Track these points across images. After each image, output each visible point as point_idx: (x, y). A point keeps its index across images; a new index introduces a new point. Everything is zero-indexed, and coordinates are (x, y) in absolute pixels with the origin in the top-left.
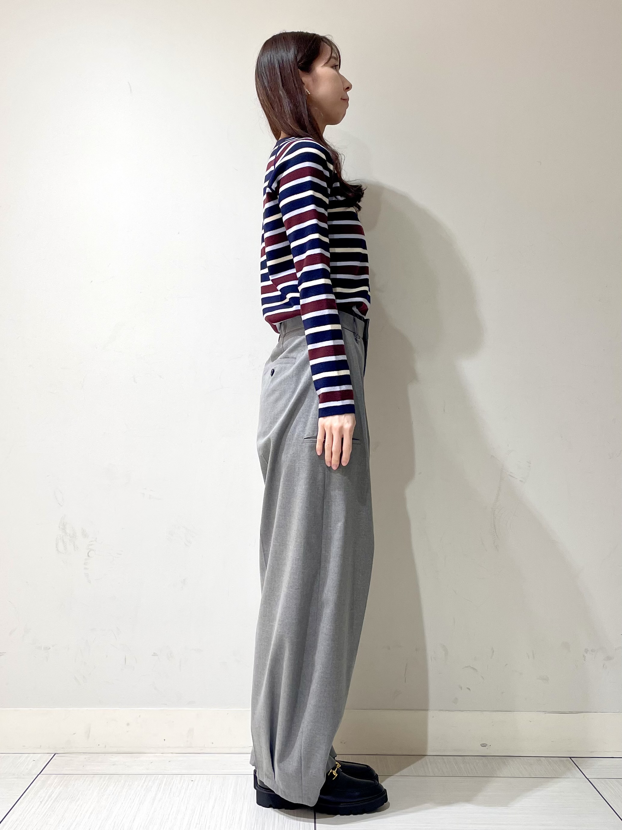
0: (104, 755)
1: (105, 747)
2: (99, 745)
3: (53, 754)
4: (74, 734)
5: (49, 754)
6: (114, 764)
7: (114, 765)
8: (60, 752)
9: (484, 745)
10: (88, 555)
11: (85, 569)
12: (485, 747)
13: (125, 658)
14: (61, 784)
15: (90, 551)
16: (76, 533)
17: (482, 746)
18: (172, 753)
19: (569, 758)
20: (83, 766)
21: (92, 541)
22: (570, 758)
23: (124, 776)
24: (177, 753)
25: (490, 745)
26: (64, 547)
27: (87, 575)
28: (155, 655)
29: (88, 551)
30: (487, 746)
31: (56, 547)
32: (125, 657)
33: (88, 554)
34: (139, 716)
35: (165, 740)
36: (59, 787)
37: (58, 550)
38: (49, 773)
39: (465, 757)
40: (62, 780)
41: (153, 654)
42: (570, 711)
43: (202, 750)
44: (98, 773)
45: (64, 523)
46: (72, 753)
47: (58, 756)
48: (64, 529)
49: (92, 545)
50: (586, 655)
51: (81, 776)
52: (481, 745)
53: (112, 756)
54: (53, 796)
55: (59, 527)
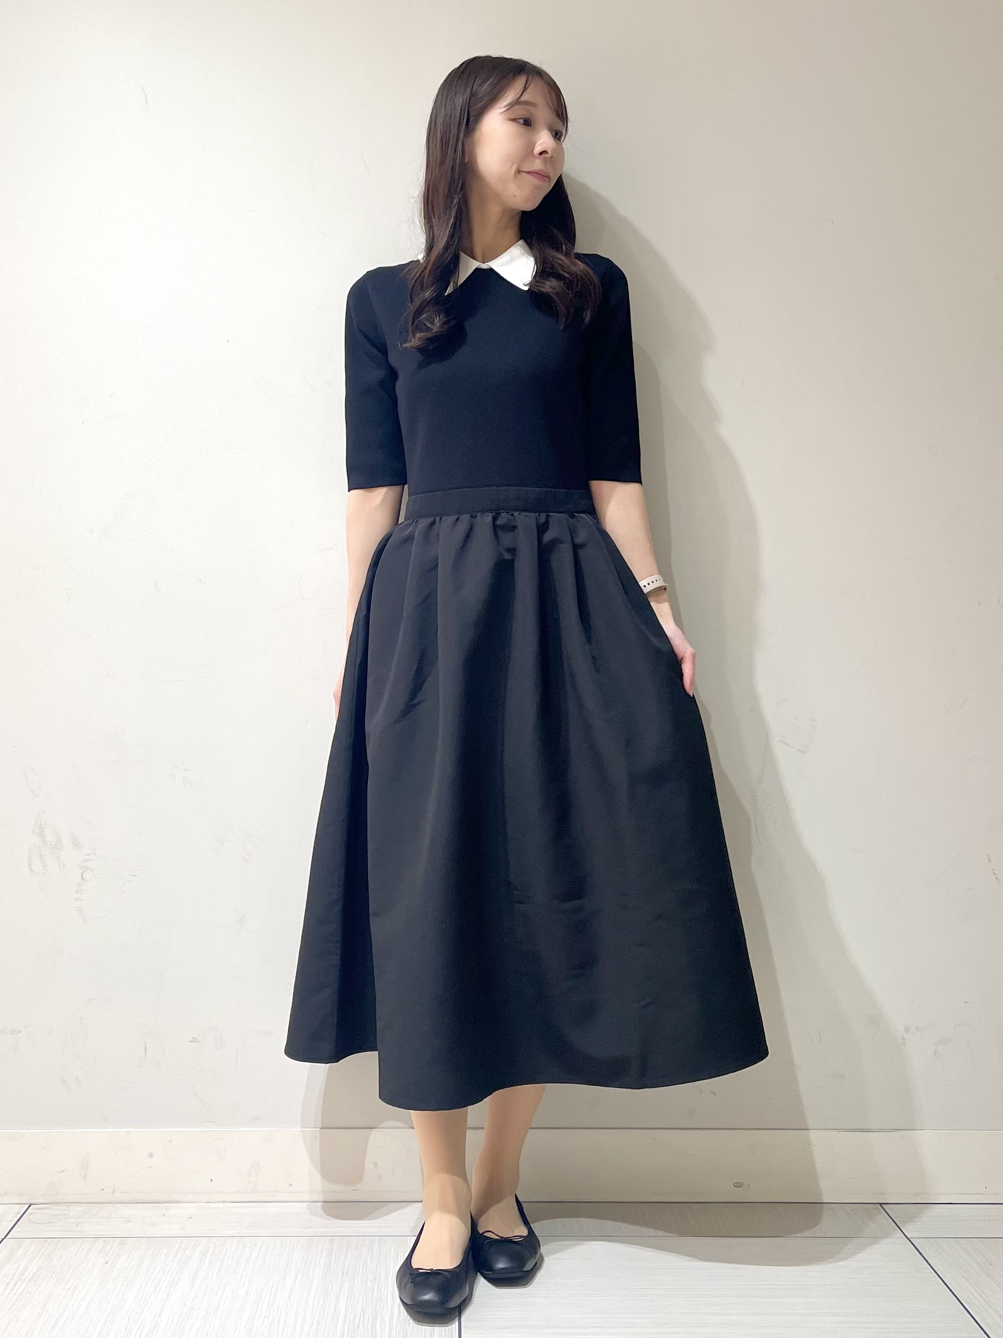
0: (112, 1205)
1: (113, 1192)
2: (103, 1189)
3: (28, 1206)
4: (63, 1171)
5: (19, 1205)
6: (128, 1220)
7: (128, 1222)
8: (40, 1201)
9: (738, 1185)
10: (82, 877)
11: (77, 900)
12: (741, 1187)
13: (146, 1047)
14: (39, 1255)
15: (84, 871)
16: (61, 841)
17: (734, 1186)
18: (224, 1202)
19: (878, 1205)
20: (77, 1225)
21: (89, 855)
22: (881, 1204)
23: (144, 1240)
24: (232, 1200)
25: (749, 1185)
26: (42, 864)
27: (81, 911)
28: (194, 1040)
29: (82, 871)
30: (743, 1187)
31: (30, 865)
32: (145, 1044)
33: (82, 875)
34: (169, 1142)
35: (212, 1180)
36: (38, 1257)
37: (31, 869)
38: (21, 1235)
39: (707, 1205)
40: (42, 1248)
41: (191, 1039)
42: (880, 1128)
43: (274, 1196)
44: (102, 1235)
45: (41, 824)
46: (57, 1203)
47: (35, 1208)
48: (42, 835)
49: (88, 860)
50: (906, 1035)
51: (74, 1240)
52: (733, 1184)
53: (125, 1207)
54: (26, 1274)
55: (34, 831)
